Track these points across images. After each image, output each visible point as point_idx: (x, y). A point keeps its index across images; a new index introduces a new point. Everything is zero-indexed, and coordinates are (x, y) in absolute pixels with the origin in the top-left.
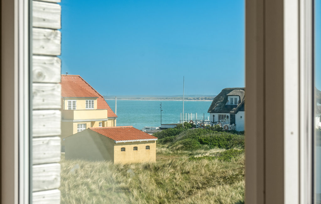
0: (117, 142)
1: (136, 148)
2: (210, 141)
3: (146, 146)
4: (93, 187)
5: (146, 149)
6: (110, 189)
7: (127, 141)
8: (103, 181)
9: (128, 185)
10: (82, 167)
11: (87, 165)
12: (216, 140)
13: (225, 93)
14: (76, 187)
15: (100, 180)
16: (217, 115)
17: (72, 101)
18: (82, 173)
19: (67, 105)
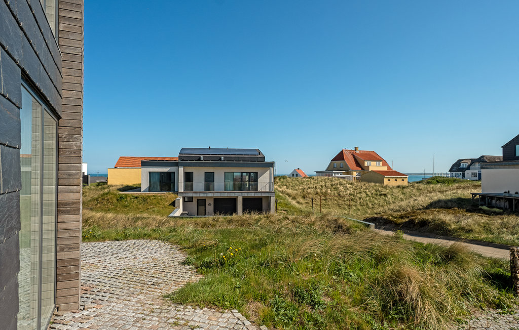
0: (385, 176)
1: (396, 180)
3: (402, 180)
4: (368, 193)
6: (377, 195)
7: (391, 176)
8: (374, 191)
9: (386, 193)
10: (364, 185)
11: (367, 185)
13: (459, 161)
14: (360, 193)
16: (454, 173)
17: (369, 162)
18: (364, 187)
19: (366, 164)
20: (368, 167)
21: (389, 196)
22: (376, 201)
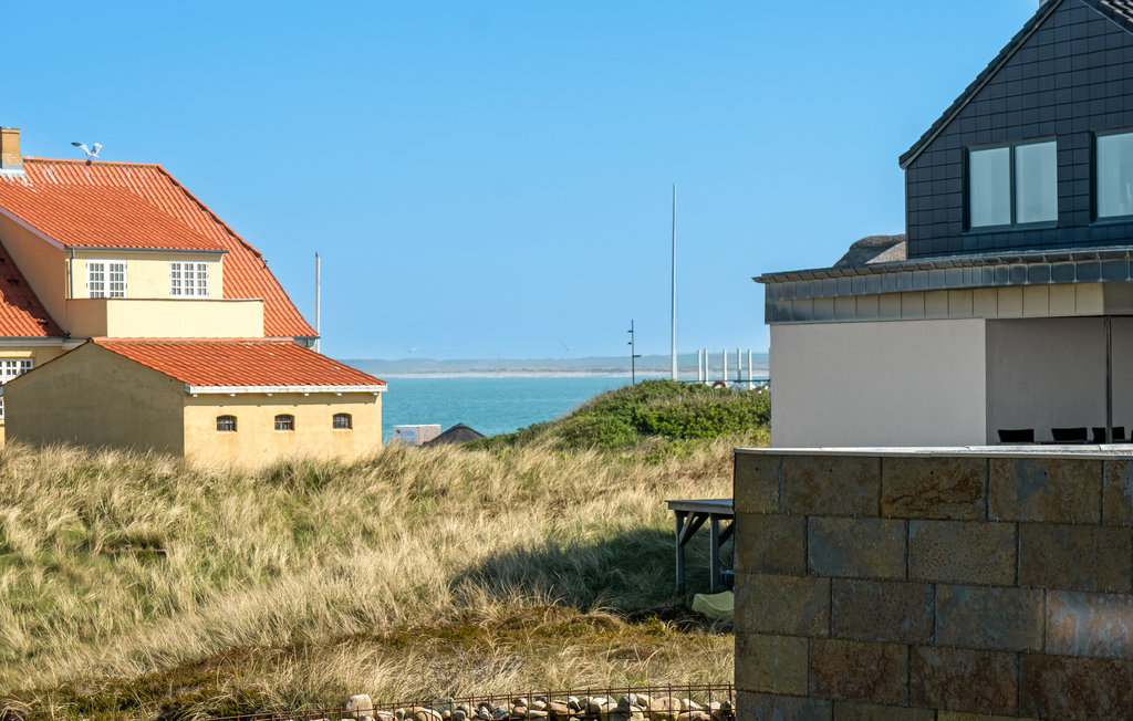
0: (195, 390)
1: (285, 420)
2: (680, 425)
3: (335, 416)
5: (336, 425)
6: (87, 545)
7: (241, 389)
8: (69, 514)
9: (158, 529)
12: (710, 418)
15: (56, 511)
17: (107, 263)
19: (81, 279)
20: (98, 304)
21: (179, 554)
22: (68, 603)
